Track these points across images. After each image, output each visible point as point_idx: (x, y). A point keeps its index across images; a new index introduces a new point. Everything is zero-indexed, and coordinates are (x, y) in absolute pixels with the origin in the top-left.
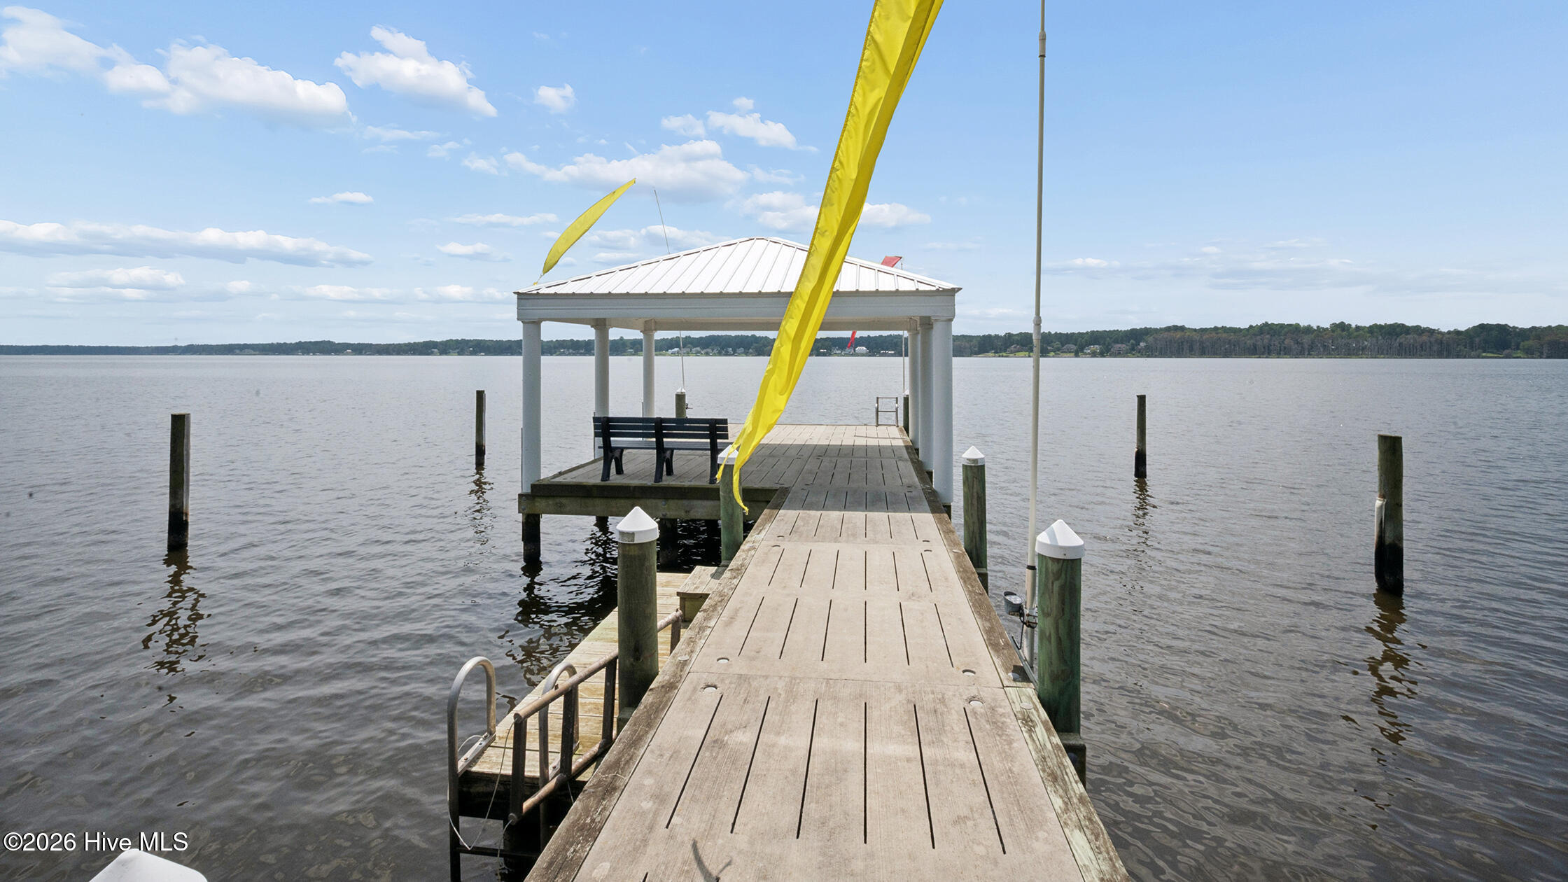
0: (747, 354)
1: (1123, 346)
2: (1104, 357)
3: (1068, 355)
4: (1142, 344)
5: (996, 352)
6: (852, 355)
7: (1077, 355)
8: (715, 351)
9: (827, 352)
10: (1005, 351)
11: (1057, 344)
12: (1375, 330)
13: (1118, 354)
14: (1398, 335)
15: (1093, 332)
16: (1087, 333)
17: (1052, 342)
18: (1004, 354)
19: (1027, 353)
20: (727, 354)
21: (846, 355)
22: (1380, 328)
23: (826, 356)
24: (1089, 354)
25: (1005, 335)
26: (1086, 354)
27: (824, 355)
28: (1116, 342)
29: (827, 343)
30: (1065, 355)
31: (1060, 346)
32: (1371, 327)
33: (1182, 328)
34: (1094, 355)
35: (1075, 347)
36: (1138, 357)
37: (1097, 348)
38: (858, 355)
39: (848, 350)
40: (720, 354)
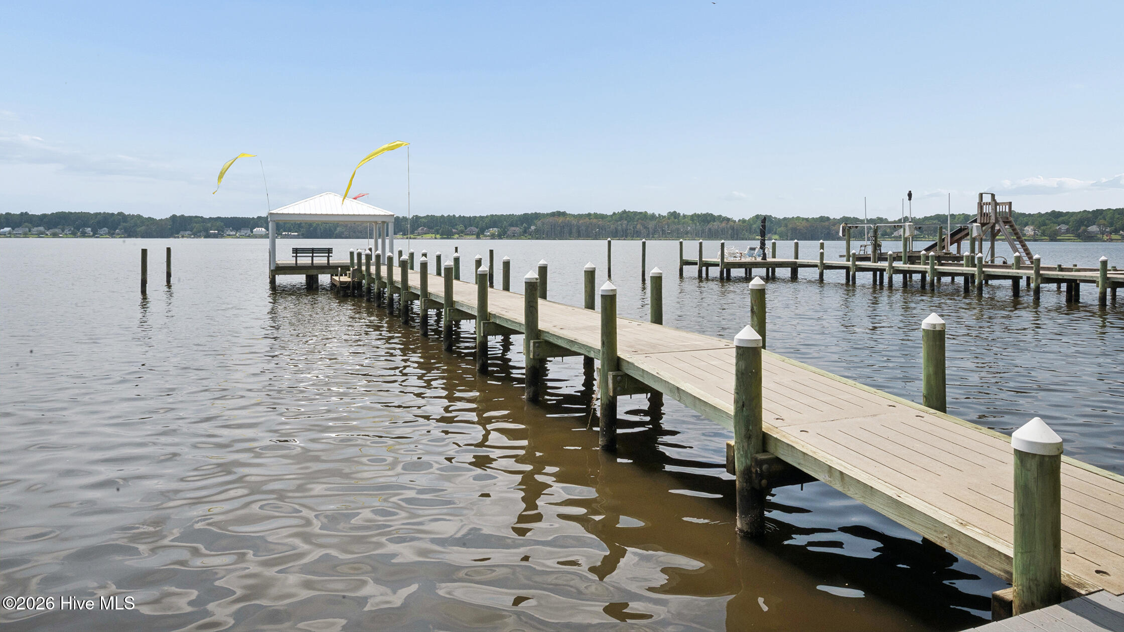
0: (112, 235)
1: (517, 229)
2: (502, 239)
3: (471, 237)
4: (533, 228)
5: (404, 234)
6: (249, 237)
7: (478, 237)
8: (66, 231)
9: (218, 234)
10: (412, 233)
11: (461, 227)
12: (696, 218)
13: (513, 237)
14: (708, 222)
15: (492, 216)
16: (487, 217)
17: (456, 225)
18: (412, 236)
19: (433, 236)
20: (84, 235)
21: (241, 237)
22: (698, 216)
23: (217, 238)
24: (489, 236)
25: (413, 218)
26: (486, 236)
27: (215, 236)
28: (512, 225)
29: (218, 223)
30: (468, 237)
31: (464, 228)
32: (692, 216)
33: (564, 214)
34: (493, 237)
35: (477, 230)
36: (529, 239)
37: (495, 230)
38: (256, 237)
39: (243, 232)
40: (74, 235)
